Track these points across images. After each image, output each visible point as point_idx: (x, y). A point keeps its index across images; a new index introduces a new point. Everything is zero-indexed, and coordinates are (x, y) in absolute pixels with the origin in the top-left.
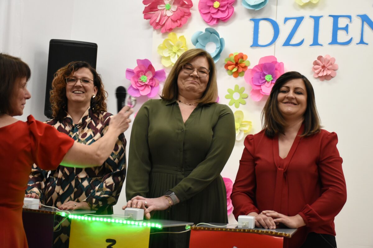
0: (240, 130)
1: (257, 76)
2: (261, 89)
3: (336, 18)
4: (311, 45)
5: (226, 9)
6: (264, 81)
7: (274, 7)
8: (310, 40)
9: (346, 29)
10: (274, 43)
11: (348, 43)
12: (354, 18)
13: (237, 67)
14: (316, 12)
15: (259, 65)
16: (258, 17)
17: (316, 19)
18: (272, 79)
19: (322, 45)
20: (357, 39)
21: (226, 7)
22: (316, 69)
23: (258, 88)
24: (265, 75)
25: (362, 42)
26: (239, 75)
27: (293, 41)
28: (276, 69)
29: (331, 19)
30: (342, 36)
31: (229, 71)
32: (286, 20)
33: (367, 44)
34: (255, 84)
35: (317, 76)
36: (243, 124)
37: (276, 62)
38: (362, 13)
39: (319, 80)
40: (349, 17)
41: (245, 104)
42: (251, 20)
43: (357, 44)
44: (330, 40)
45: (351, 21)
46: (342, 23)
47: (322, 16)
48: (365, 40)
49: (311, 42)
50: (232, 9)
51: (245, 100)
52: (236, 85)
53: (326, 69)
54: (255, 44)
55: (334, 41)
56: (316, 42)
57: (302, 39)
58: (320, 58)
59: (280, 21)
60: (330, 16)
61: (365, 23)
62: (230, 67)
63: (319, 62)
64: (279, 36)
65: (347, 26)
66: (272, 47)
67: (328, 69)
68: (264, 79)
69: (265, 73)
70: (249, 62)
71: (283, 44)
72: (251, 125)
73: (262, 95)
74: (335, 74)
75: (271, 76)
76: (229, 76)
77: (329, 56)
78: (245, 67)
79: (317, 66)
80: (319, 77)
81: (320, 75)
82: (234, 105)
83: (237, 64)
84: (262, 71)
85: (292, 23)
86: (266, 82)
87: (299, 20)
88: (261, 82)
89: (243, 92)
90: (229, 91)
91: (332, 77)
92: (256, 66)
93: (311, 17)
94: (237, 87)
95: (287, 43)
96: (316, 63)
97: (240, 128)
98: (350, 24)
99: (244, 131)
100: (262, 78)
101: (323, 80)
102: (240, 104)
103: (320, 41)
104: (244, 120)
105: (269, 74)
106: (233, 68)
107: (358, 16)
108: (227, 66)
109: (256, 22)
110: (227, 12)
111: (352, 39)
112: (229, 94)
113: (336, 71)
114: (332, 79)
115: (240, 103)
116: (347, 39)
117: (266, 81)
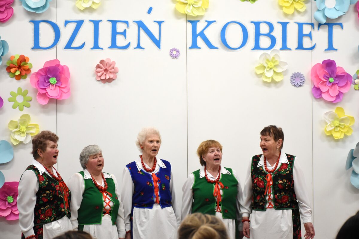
0: (26, 133)
1: (42, 79)
2: (47, 93)
3: (114, 23)
4: (92, 49)
5: (5, 10)
6: (49, 84)
7: (54, 9)
8: (90, 43)
9: (124, 33)
10: (55, 46)
11: (127, 47)
12: (131, 23)
13: (20, 70)
14: (95, 17)
15: (43, 69)
16: (38, 19)
17: (96, 23)
18: (56, 82)
19: (102, 49)
20: (134, 44)
21: (5, 7)
22: (98, 72)
23: (44, 92)
24: (49, 78)
25: (139, 46)
26: (22, 77)
27: (74, 45)
28: (60, 73)
29: (110, 24)
30: (121, 41)
31: (11, 74)
32: (67, 22)
33: (144, 49)
34: (40, 87)
35: (99, 79)
36: (29, 127)
37: (59, 65)
38: (138, 19)
39: (101, 82)
40: (126, 22)
41: (29, 107)
42: (30, 21)
43: (135, 48)
44: (110, 44)
45: (128, 26)
46: (120, 28)
47: (101, 21)
48: (142, 45)
49: (92, 46)
50: (11, 10)
51: (29, 102)
52: (19, 88)
53: (108, 72)
54: (37, 46)
55: (114, 45)
56: (96, 46)
57: (83, 43)
58: (102, 62)
59: (60, 24)
60: (109, 21)
61: (141, 28)
62: (12, 70)
63: (101, 65)
64: (60, 39)
65: (125, 31)
66: (54, 49)
67: (110, 73)
68: (49, 82)
69: (49, 76)
70: (31, 64)
71: (64, 47)
72: (38, 128)
73: (49, 98)
74: (116, 77)
75: (55, 79)
76: (10, 79)
77: (109, 59)
78: (28, 70)
79: (99, 70)
80: (101, 80)
81: (103, 78)
82: (18, 107)
83: (20, 67)
84: (46, 75)
85: (72, 26)
86: (51, 85)
87: (80, 23)
88: (45, 85)
89: (27, 95)
90: (12, 94)
91: (113, 80)
92: (41, 70)
93: (91, 21)
94: (20, 89)
95: (68, 46)
96: (98, 67)
97: (26, 131)
98: (127, 30)
99: (31, 134)
100: (47, 81)
101: (104, 83)
102: (25, 107)
103: (100, 45)
104: (30, 123)
105: (53, 77)
106: (16, 71)
107: (134, 21)
108: (9, 69)
109: (36, 24)
110: (6, 12)
111: (129, 44)
112: (12, 97)
113: (117, 74)
114: (113, 82)
115: (24, 105)
116: (125, 44)
117: (51, 83)
